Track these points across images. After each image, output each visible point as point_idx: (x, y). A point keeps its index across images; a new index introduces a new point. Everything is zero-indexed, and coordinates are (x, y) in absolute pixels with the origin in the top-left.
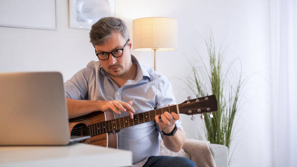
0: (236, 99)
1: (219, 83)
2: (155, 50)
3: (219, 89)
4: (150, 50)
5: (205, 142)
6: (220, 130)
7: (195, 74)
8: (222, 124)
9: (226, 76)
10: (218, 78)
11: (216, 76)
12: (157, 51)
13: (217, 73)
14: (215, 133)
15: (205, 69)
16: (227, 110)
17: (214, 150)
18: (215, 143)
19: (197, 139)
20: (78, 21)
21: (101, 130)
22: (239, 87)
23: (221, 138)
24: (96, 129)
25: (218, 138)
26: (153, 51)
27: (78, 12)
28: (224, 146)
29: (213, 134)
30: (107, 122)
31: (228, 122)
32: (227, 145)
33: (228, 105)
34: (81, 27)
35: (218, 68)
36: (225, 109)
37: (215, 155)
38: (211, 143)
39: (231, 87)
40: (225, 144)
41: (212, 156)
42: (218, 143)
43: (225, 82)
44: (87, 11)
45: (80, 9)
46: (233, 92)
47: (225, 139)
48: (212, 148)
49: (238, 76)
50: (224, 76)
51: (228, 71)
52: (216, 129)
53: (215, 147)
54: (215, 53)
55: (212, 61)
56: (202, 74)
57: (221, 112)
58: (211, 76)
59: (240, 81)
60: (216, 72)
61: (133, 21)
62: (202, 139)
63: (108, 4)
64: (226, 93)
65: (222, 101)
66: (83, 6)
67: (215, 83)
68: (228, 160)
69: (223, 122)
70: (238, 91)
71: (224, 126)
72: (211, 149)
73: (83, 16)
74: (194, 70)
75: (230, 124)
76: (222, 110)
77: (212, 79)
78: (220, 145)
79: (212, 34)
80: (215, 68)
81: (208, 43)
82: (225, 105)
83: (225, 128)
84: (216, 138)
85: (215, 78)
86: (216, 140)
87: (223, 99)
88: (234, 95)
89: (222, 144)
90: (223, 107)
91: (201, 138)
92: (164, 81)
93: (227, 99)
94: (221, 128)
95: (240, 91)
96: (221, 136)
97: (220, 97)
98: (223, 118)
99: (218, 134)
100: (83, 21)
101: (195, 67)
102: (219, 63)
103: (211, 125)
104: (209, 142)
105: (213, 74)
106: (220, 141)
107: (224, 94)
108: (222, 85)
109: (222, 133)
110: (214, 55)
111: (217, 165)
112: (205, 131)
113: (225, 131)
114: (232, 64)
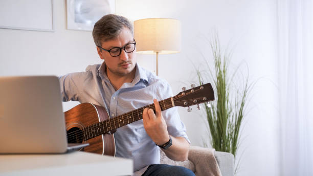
0: (243, 105)
1: (225, 88)
2: (157, 53)
3: (225, 94)
4: (152, 52)
5: (210, 150)
6: (226, 137)
7: (199, 78)
8: (228, 131)
9: (232, 80)
10: (223, 82)
11: (222, 80)
12: (159, 53)
13: (223, 77)
14: (221, 140)
15: (209, 73)
16: (233, 116)
17: (219, 158)
18: (220, 151)
19: (201, 146)
20: (76, 22)
21: (96, 132)
22: (245, 92)
23: (227, 146)
24: (90, 131)
25: (224, 145)
26: (156, 53)
27: (76, 12)
28: (230, 154)
29: (219, 141)
30: (101, 123)
31: (234, 128)
32: (233, 153)
33: (234, 110)
34: (80, 29)
35: (224, 72)
36: (231, 114)
37: (220, 163)
38: (217, 150)
39: (238, 92)
40: (231, 151)
41: (217, 165)
42: (224, 150)
43: (231, 86)
44: (86, 11)
45: (78, 9)
46: (239, 96)
47: (231, 146)
48: (217, 155)
49: (245, 80)
50: (230, 80)
51: (234, 75)
52: (222, 136)
53: (220, 155)
54: (220, 56)
55: (218, 64)
56: (207, 78)
57: (227, 118)
58: (216, 80)
59: (246, 85)
60: (221, 76)
61: (134, 22)
62: (207, 146)
63: (108, 4)
64: (232, 97)
65: (227, 107)
66: (82, 7)
67: (220, 87)
68: (235, 169)
69: (229, 128)
70: (245, 96)
71: (230, 132)
72: (216, 157)
73: (81, 17)
74: (198, 73)
75: (237, 131)
76: (228, 116)
77: (218, 83)
78: (225, 153)
79: (218, 36)
80: (220, 71)
81: (213, 45)
82: (231, 110)
83: (231, 135)
84: (222, 145)
85: (220, 82)
86: (222, 147)
87: (229, 104)
88: (240, 100)
89: (228, 151)
90: (229, 113)
91: (205, 145)
92: (164, 85)
93: (233, 104)
94: (227, 135)
95: (246, 96)
96: (227, 143)
97: (226, 102)
98: (229, 125)
99: (224, 141)
100: (81, 22)
101: (199, 71)
102: (224, 66)
103: (216, 131)
104: (214, 149)
105: (218, 78)
106: (226, 148)
107: (230, 100)
108: (228, 89)
109: (228, 140)
110: (220, 58)
111: (222, 174)
112: (210, 137)
113: (231, 138)
114: (238, 67)
